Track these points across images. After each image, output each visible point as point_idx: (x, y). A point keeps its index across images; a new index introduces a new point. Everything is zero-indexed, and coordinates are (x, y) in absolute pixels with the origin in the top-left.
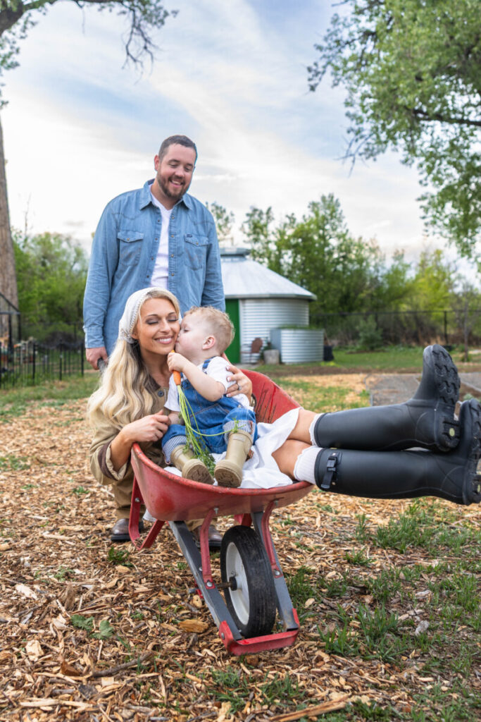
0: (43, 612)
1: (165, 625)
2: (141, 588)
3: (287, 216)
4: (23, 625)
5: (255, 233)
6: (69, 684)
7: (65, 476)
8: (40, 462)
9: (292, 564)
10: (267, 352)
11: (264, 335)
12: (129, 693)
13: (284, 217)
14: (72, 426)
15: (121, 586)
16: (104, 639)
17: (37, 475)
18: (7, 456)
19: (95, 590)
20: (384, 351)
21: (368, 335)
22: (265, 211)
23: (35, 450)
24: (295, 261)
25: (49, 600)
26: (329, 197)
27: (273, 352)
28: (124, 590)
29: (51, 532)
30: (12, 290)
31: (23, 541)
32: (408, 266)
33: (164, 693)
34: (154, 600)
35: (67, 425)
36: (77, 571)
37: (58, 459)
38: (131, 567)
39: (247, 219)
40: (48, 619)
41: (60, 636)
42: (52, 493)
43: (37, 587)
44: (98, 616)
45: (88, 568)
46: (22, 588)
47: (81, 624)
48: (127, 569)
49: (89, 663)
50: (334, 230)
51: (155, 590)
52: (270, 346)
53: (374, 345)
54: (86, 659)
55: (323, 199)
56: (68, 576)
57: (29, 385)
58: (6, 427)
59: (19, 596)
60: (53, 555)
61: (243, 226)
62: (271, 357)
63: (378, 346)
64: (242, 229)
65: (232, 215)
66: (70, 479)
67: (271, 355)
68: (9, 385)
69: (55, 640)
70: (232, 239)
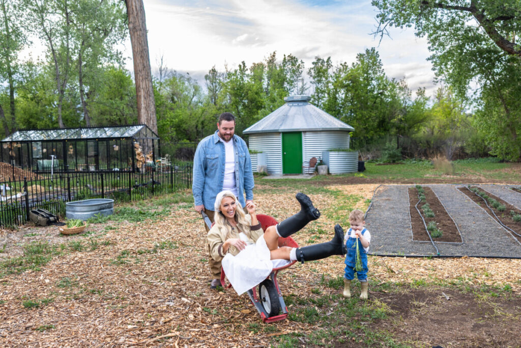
0: (193, 307)
1: (236, 311)
2: (228, 300)
3: (341, 64)
4: (187, 310)
5: (318, 76)
6: (204, 326)
7: (196, 252)
8: (183, 244)
9: (289, 292)
10: (319, 167)
11: (318, 155)
12: (222, 328)
13: (339, 65)
14: (197, 222)
15: (221, 299)
16: (215, 314)
17: (182, 251)
18: (166, 241)
19: (211, 300)
20: (401, 164)
21: (391, 152)
22: (325, 60)
23: (180, 238)
24: (346, 97)
25: (195, 303)
26: (372, 50)
27: (324, 166)
28: (222, 300)
29: (193, 278)
30: (153, 122)
31: (181, 282)
32: (427, 99)
33: (233, 329)
34: (233, 304)
35: (195, 222)
36: (204, 294)
37: (192, 243)
38: (225, 292)
39: (313, 66)
40: (195, 309)
41: (200, 313)
42: (191, 261)
43: (189, 299)
44: (213, 308)
45: (208, 292)
46: (183, 299)
47: (206, 310)
48: (223, 293)
49: (210, 321)
50: (375, 73)
51: (234, 300)
52: (322, 163)
53: (395, 159)
54: (209, 320)
55: (367, 51)
56: (201, 295)
57: (169, 192)
58: (162, 223)
59: (183, 301)
60: (194, 288)
61: (310, 71)
62: (323, 170)
63: (398, 160)
64: (309, 73)
65: (302, 63)
66: (198, 254)
67: (322, 169)
68: (158, 193)
69: (198, 315)
70: (303, 80)
